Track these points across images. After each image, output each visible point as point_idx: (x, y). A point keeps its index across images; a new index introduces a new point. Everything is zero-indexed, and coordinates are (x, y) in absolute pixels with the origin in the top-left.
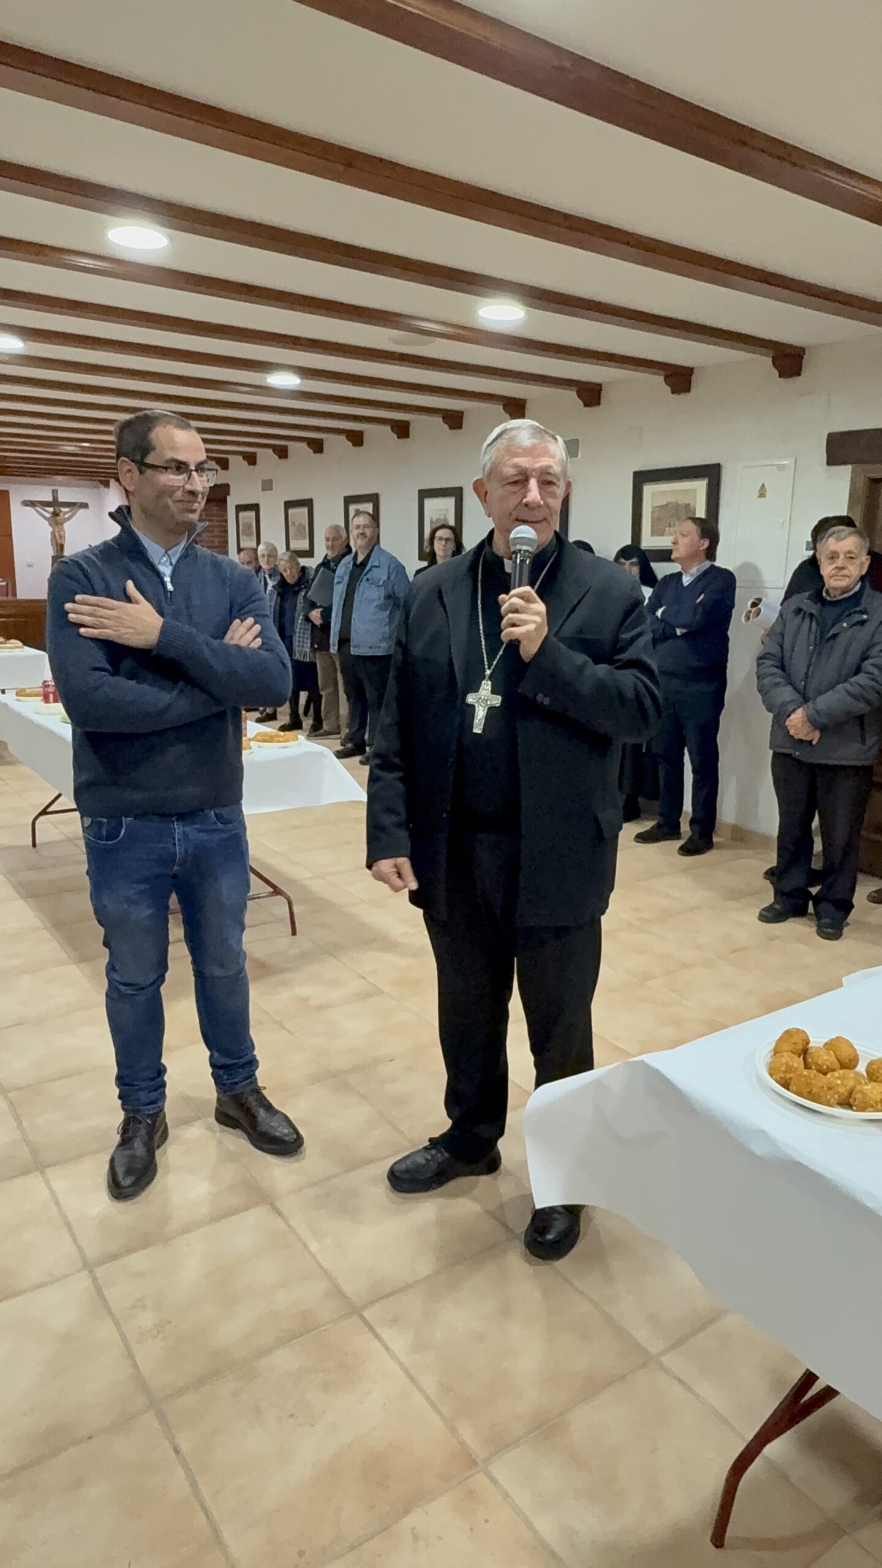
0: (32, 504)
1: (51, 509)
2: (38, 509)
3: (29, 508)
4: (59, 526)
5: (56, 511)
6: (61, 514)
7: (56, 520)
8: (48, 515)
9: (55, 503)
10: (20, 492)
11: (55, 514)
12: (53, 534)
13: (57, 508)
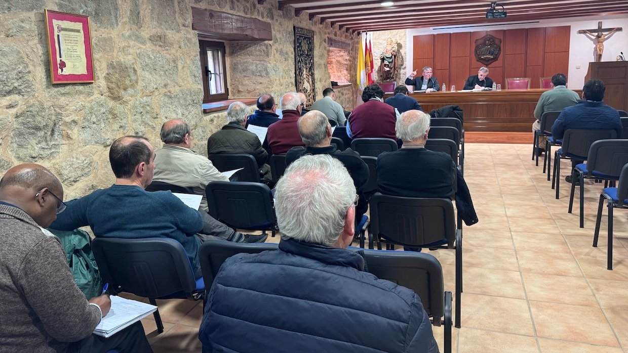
0: (584, 32)
1: (596, 34)
2: (588, 34)
3: (582, 34)
4: (600, 44)
5: (599, 34)
6: (602, 36)
7: (599, 40)
8: (594, 38)
9: (600, 30)
10: (577, 26)
11: (598, 37)
12: (596, 49)
13: (600, 33)
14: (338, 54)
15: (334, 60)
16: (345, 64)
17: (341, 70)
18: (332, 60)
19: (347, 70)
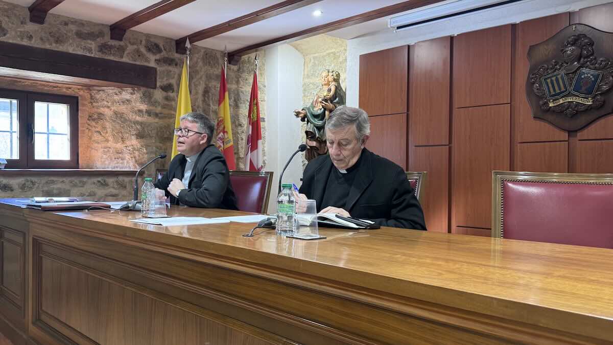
14: (116, 98)
15: (108, 112)
16: (136, 123)
17: (126, 135)
18: (102, 110)
19: (140, 136)
